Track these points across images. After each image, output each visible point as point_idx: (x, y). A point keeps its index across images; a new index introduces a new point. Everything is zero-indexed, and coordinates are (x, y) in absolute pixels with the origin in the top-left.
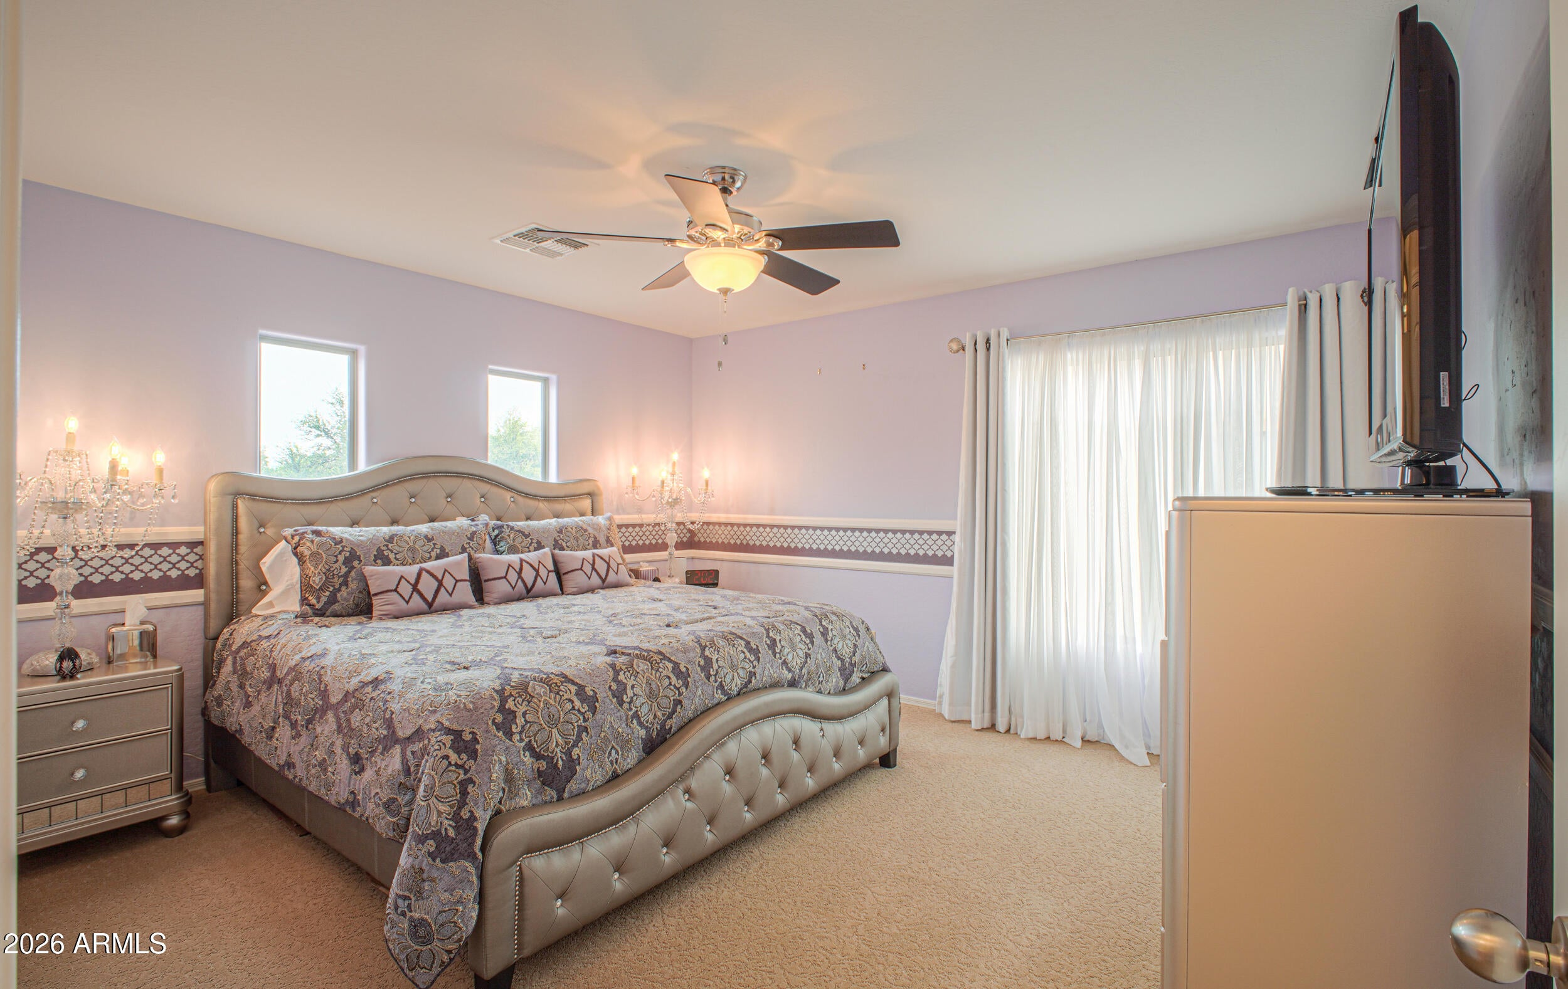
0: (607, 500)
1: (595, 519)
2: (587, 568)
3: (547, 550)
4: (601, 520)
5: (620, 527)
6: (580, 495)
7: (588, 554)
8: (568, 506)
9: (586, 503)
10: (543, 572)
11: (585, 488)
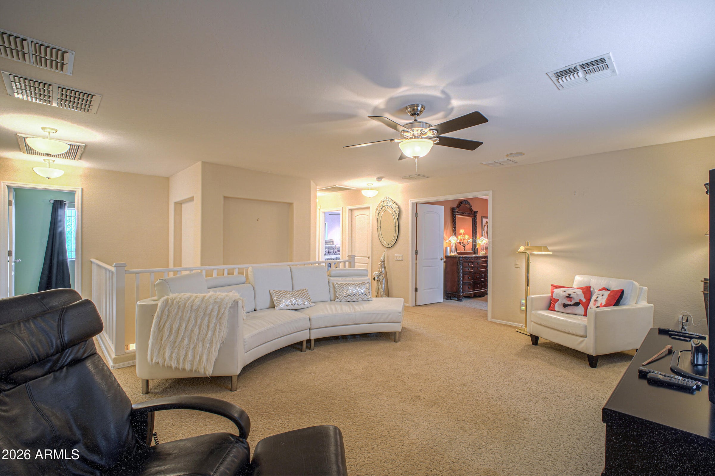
0: (335, 243)
1: (333, 245)
2: (333, 252)
3: (327, 249)
4: (334, 246)
5: (337, 247)
6: (331, 242)
7: (333, 250)
8: (329, 244)
9: (332, 243)
10: (327, 252)
11: (332, 241)
